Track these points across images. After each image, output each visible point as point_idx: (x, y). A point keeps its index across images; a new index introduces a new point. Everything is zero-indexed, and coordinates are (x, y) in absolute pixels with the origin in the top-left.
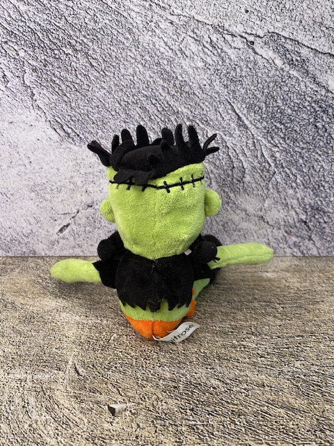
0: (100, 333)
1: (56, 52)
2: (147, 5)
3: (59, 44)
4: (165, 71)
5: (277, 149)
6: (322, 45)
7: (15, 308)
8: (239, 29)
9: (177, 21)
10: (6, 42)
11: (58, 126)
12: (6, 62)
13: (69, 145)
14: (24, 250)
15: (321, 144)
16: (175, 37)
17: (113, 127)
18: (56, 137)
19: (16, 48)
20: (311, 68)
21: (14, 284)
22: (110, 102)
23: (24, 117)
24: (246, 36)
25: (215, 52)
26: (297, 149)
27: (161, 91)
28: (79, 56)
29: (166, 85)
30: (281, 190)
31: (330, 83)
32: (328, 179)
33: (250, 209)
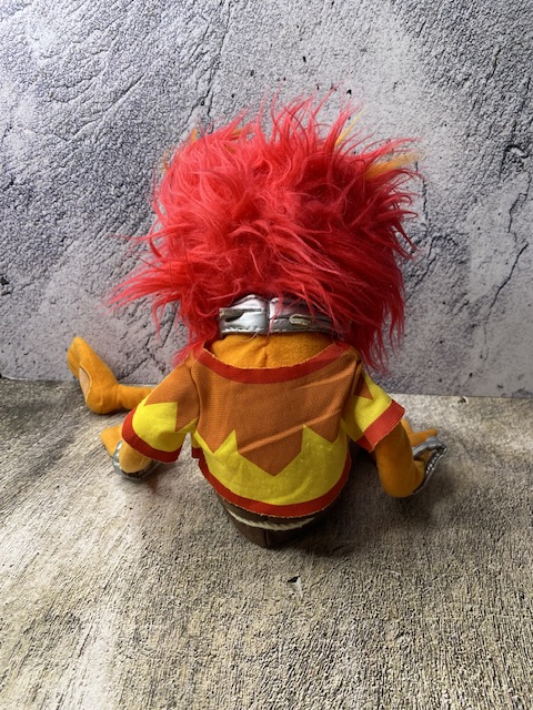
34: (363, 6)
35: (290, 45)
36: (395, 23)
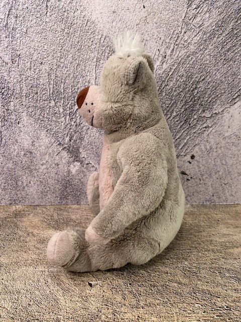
1: (196, 98)
2: (176, 47)
3: (192, 97)
4: (209, 36)
9: (185, 29)
10: (190, 125)
11: (233, 102)
12: (199, 126)
16: (192, 30)
17: (237, 69)
18: (239, 103)
19: (192, 119)
22: (223, 70)
23: (227, 120)
25: (202, 5)
27: (220, 39)
28: (199, 86)
29: (217, 36)
34: (117, 33)
35: (151, 14)
36: (100, 26)
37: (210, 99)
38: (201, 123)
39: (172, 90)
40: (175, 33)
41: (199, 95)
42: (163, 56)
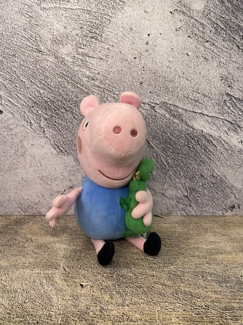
0: (76, 253)
1: (57, 111)
2: (102, 90)
3: (59, 108)
5: (169, 158)
6: (189, 107)
7: (32, 241)
8: (147, 101)
9: (117, 97)
10: (32, 107)
11: (56, 146)
12: (32, 116)
13: (62, 156)
14: (35, 211)
15: (192, 155)
18: (55, 152)
19: (37, 109)
20: (184, 118)
21: (30, 229)
23: (39, 142)
24: (151, 104)
26: (179, 158)
28: (68, 113)
30: (172, 179)
31: (194, 125)
32: (197, 174)
33: (157, 190)
37: (57, 125)
38: (35, 117)
39: (64, 88)
40: (113, 89)
41: (60, 113)
42: (93, 77)
